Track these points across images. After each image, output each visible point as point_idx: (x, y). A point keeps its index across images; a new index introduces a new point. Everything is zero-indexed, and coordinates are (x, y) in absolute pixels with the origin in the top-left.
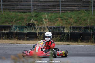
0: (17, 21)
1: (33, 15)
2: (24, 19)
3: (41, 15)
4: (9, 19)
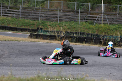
0: (30, 25)
1: (40, 23)
2: (35, 24)
3: (46, 22)
4: (24, 24)
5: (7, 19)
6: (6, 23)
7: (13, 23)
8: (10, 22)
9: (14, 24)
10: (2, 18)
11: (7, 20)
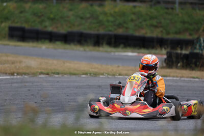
5: (137, 9)
6: (131, 25)
7: (154, 22)
8: (145, 21)
9: (156, 27)
10: (117, 10)
11: (134, 14)
